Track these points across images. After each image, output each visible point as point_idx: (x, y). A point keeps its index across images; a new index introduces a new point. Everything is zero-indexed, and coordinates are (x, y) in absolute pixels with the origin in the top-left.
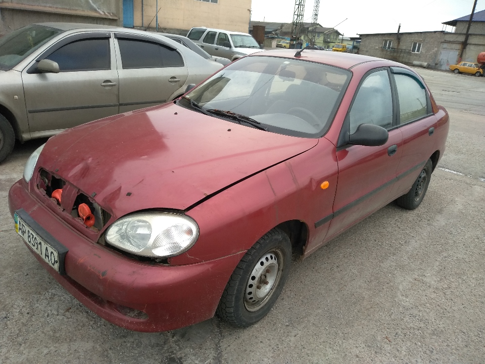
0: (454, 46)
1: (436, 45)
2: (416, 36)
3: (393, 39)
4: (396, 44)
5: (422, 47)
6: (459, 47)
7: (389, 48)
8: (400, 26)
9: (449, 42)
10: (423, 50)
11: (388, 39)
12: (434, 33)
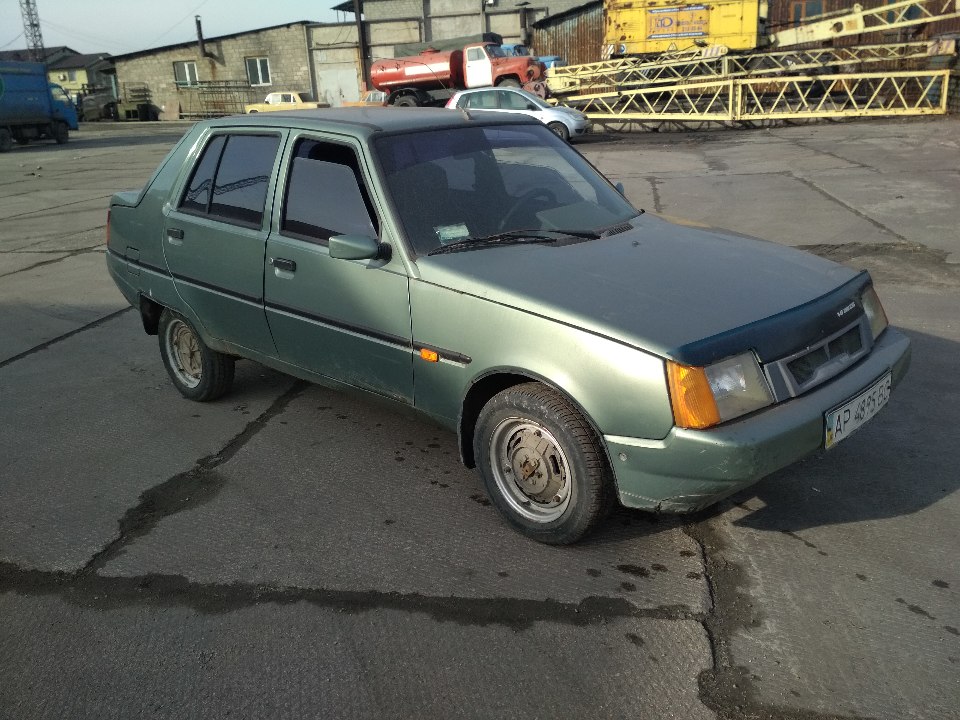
0: (341, 54)
1: (301, 59)
2: (248, 41)
3: (195, 57)
4: (208, 70)
5: (272, 68)
6: (354, 55)
7: (194, 83)
8: (199, 23)
9: (327, 47)
10: (275, 76)
11: (183, 59)
12: (285, 28)
